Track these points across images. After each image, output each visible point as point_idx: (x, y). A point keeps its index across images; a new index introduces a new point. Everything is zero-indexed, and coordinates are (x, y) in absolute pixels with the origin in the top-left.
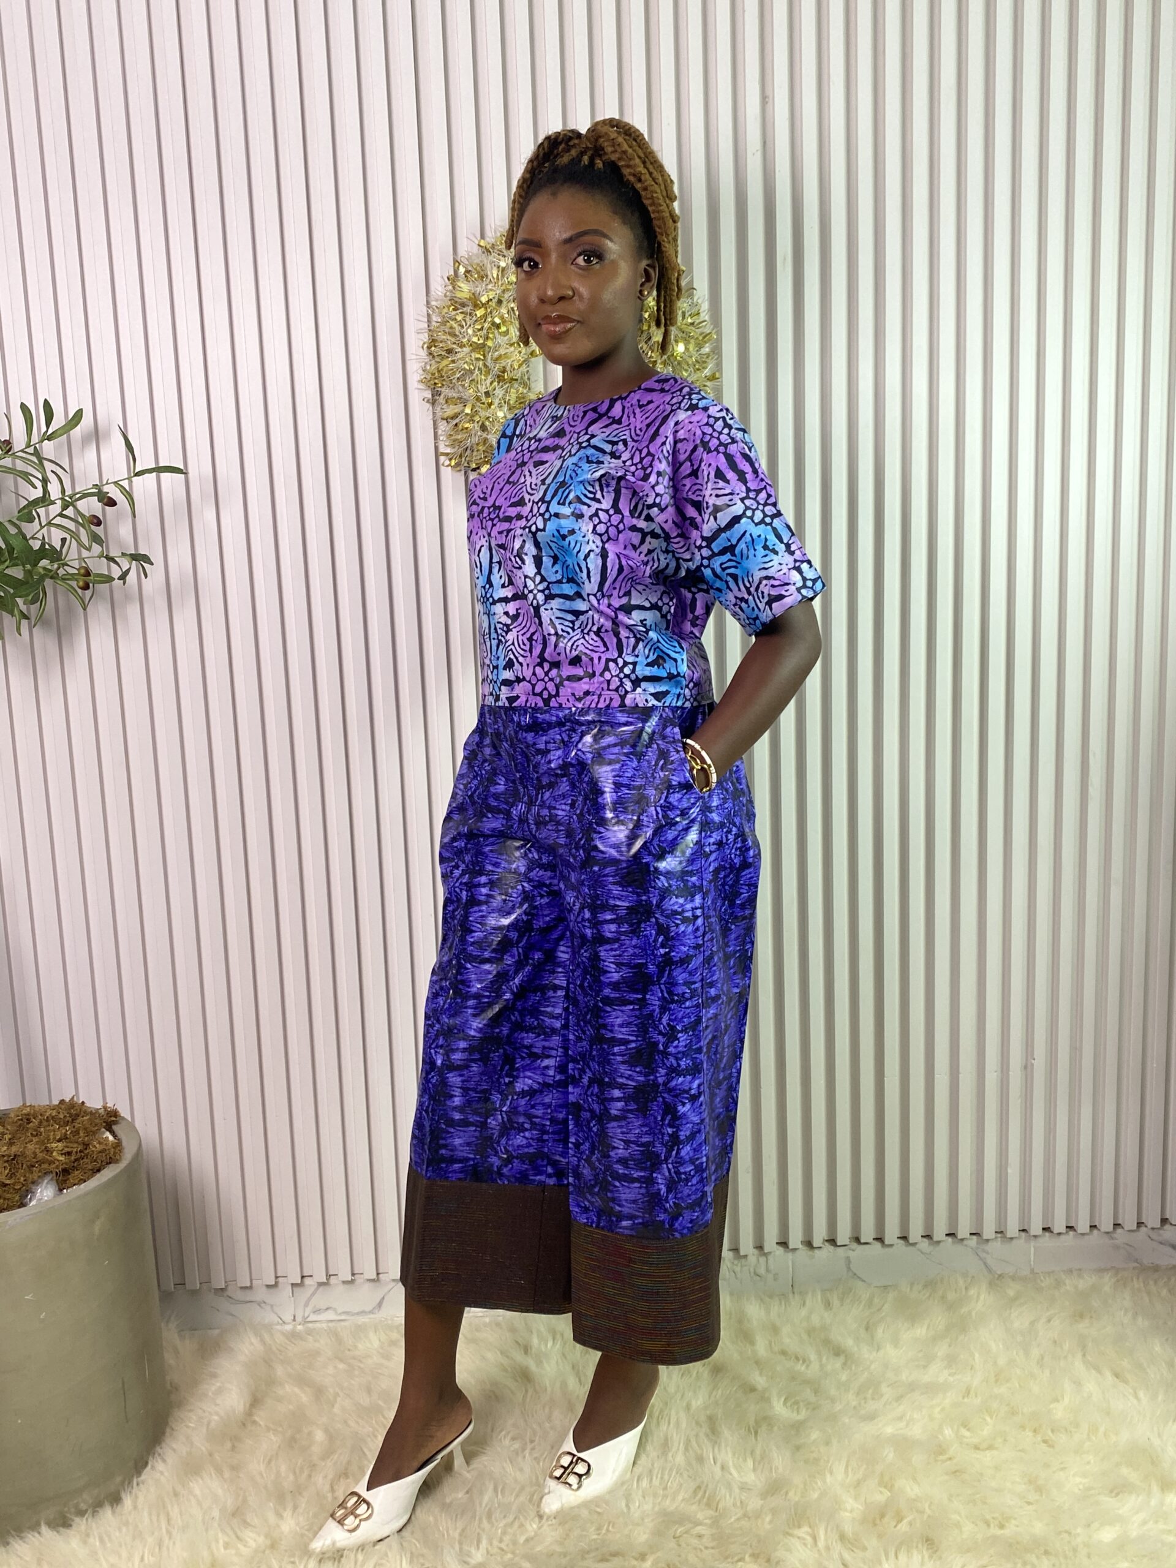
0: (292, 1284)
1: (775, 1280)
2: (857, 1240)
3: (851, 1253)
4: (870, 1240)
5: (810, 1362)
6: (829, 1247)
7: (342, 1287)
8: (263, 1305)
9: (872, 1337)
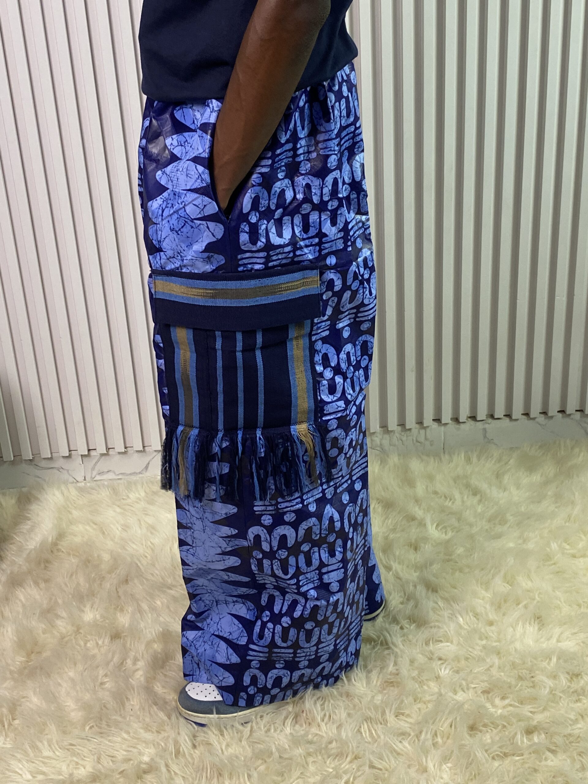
0: (82, 455)
1: (431, 445)
2: (492, 416)
3: (487, 426)
4: (502, 416)
5: (455, 500)
6: (471, 422)
7: (118, 457)
8: (61, 470)
9: (500, 482)
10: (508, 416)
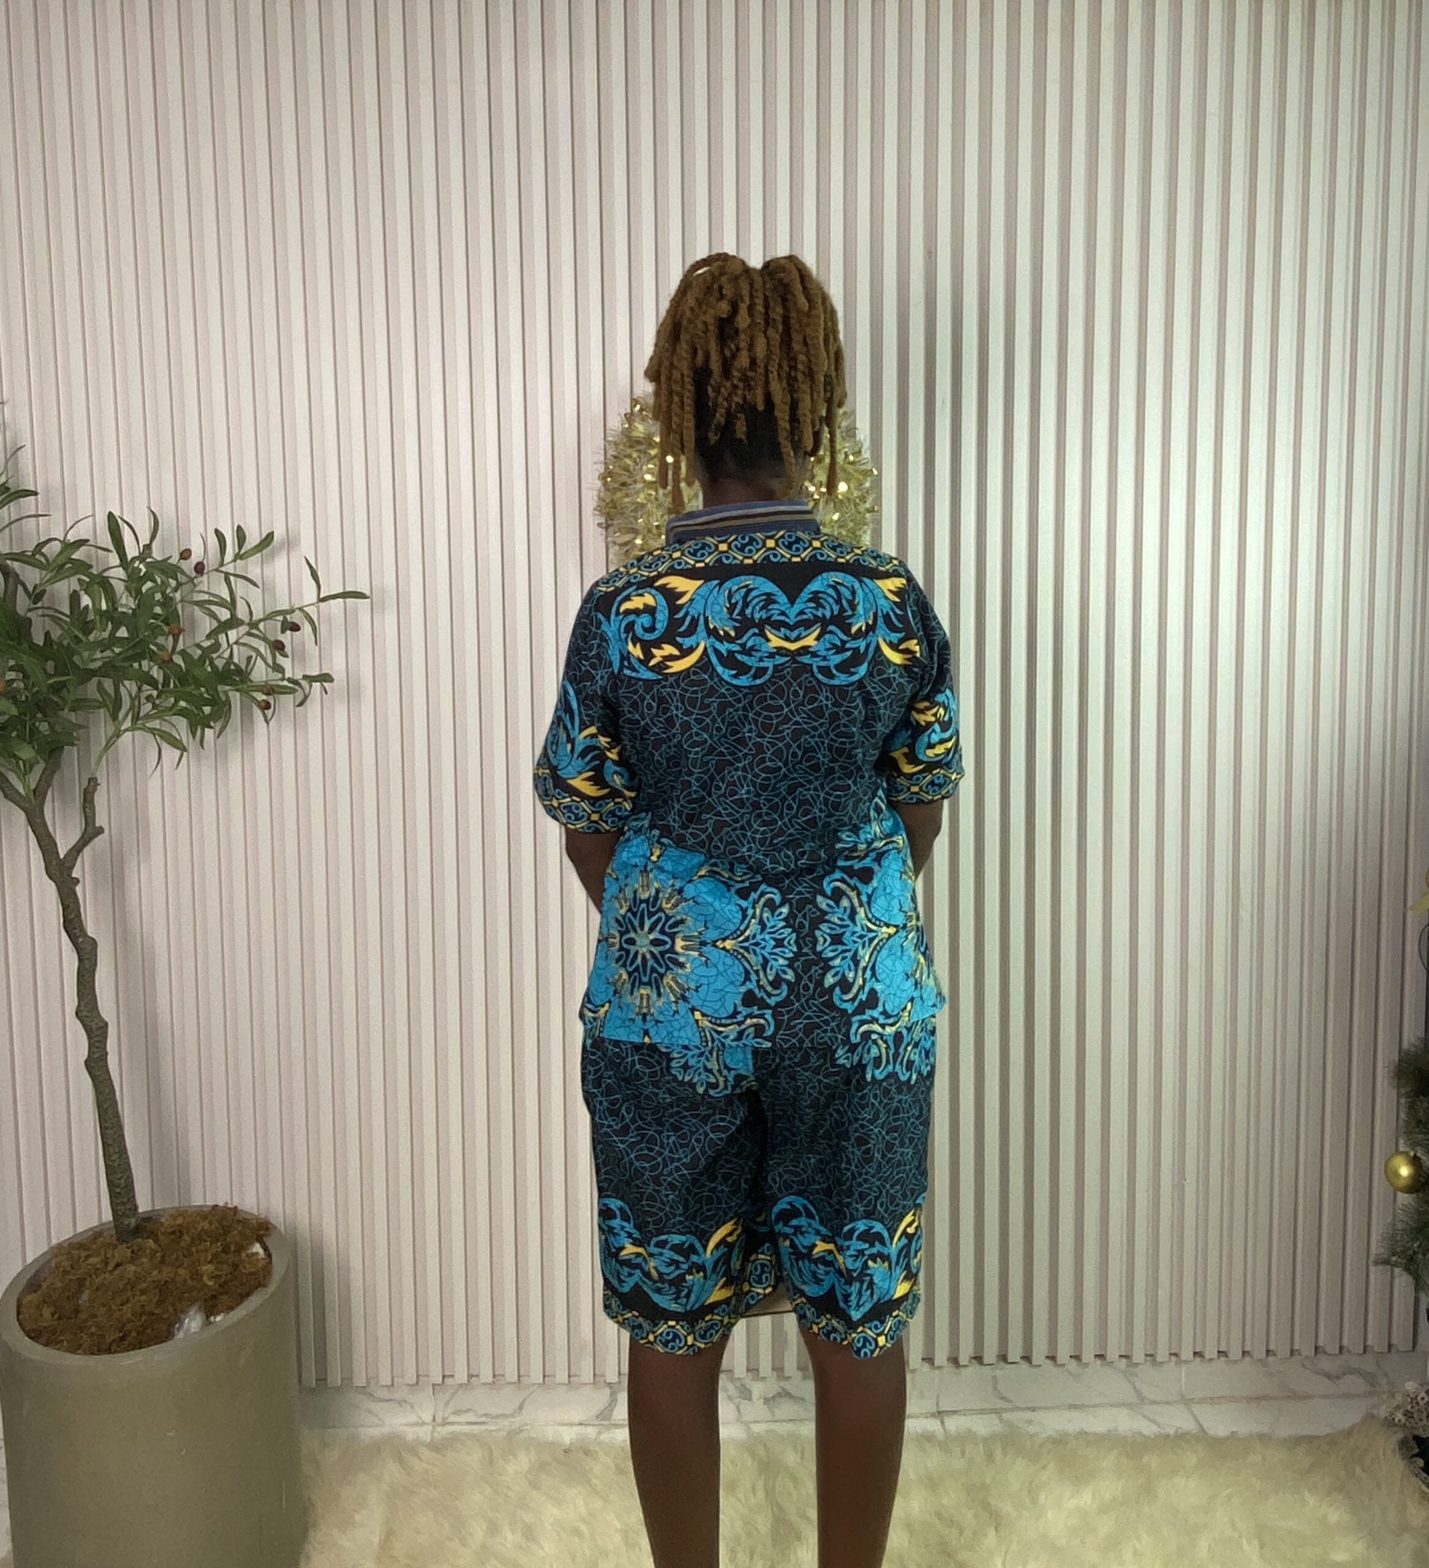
0: (433, 1383)
2: (1004, 1359)
3: (997, 1373)
4: (1018, 1359)
6: (975, 1366)
7: (483, 1389)
8: (403, 1404)
10: (1027, 1358)
